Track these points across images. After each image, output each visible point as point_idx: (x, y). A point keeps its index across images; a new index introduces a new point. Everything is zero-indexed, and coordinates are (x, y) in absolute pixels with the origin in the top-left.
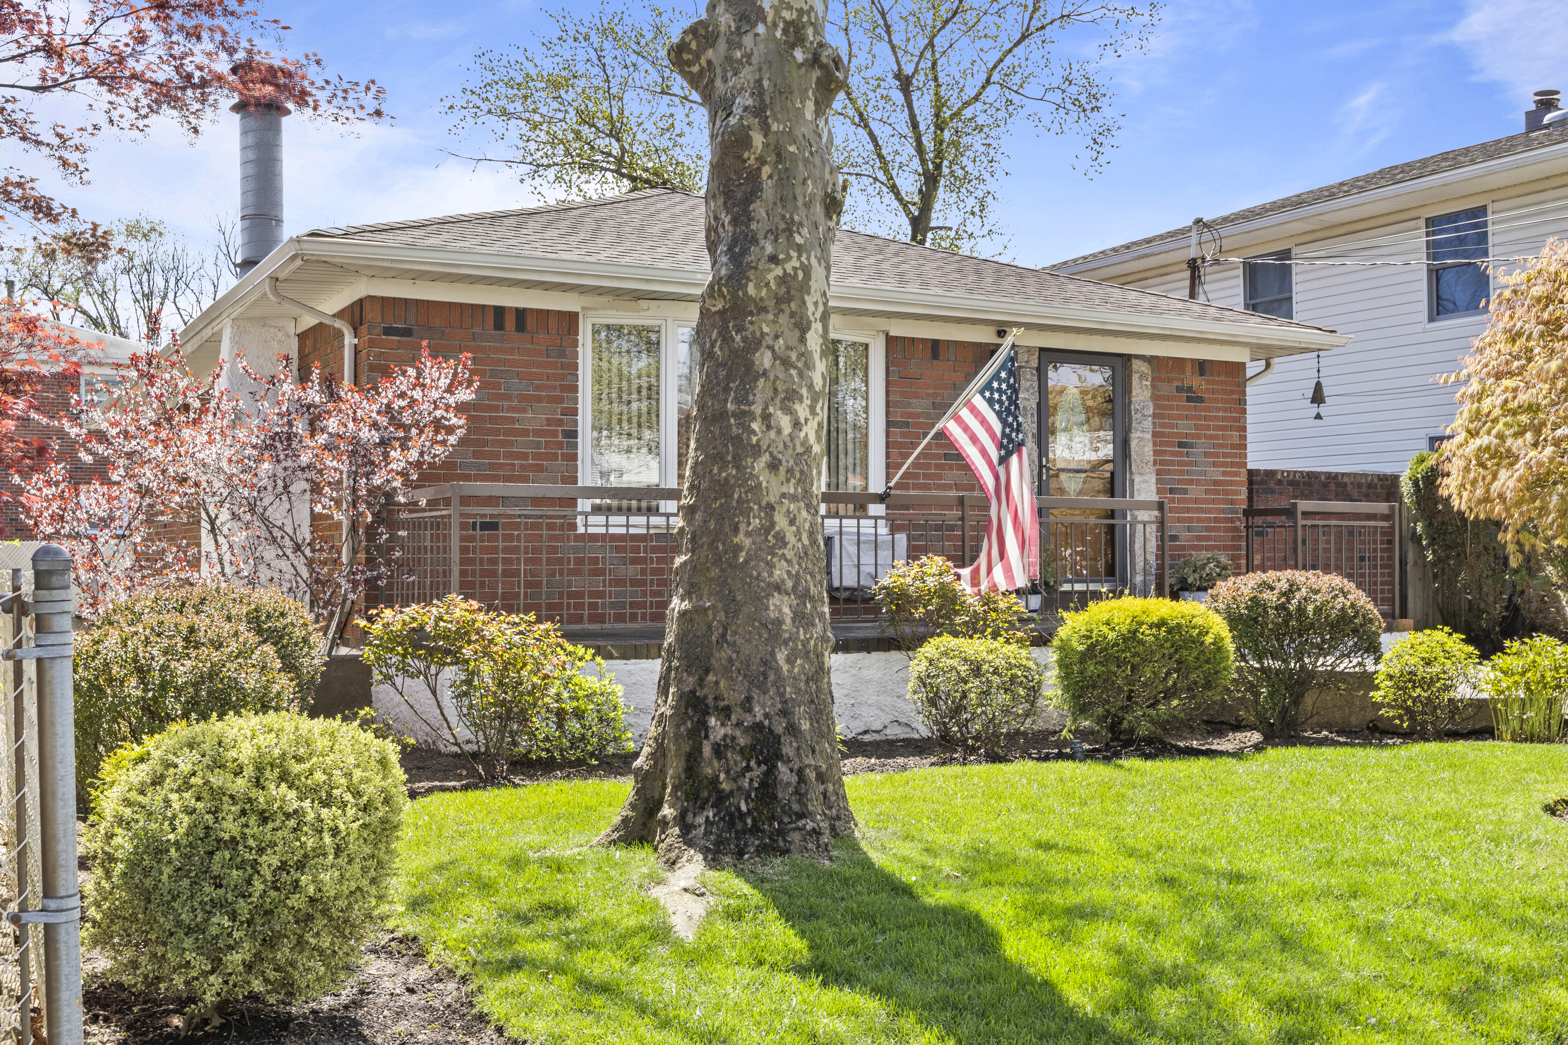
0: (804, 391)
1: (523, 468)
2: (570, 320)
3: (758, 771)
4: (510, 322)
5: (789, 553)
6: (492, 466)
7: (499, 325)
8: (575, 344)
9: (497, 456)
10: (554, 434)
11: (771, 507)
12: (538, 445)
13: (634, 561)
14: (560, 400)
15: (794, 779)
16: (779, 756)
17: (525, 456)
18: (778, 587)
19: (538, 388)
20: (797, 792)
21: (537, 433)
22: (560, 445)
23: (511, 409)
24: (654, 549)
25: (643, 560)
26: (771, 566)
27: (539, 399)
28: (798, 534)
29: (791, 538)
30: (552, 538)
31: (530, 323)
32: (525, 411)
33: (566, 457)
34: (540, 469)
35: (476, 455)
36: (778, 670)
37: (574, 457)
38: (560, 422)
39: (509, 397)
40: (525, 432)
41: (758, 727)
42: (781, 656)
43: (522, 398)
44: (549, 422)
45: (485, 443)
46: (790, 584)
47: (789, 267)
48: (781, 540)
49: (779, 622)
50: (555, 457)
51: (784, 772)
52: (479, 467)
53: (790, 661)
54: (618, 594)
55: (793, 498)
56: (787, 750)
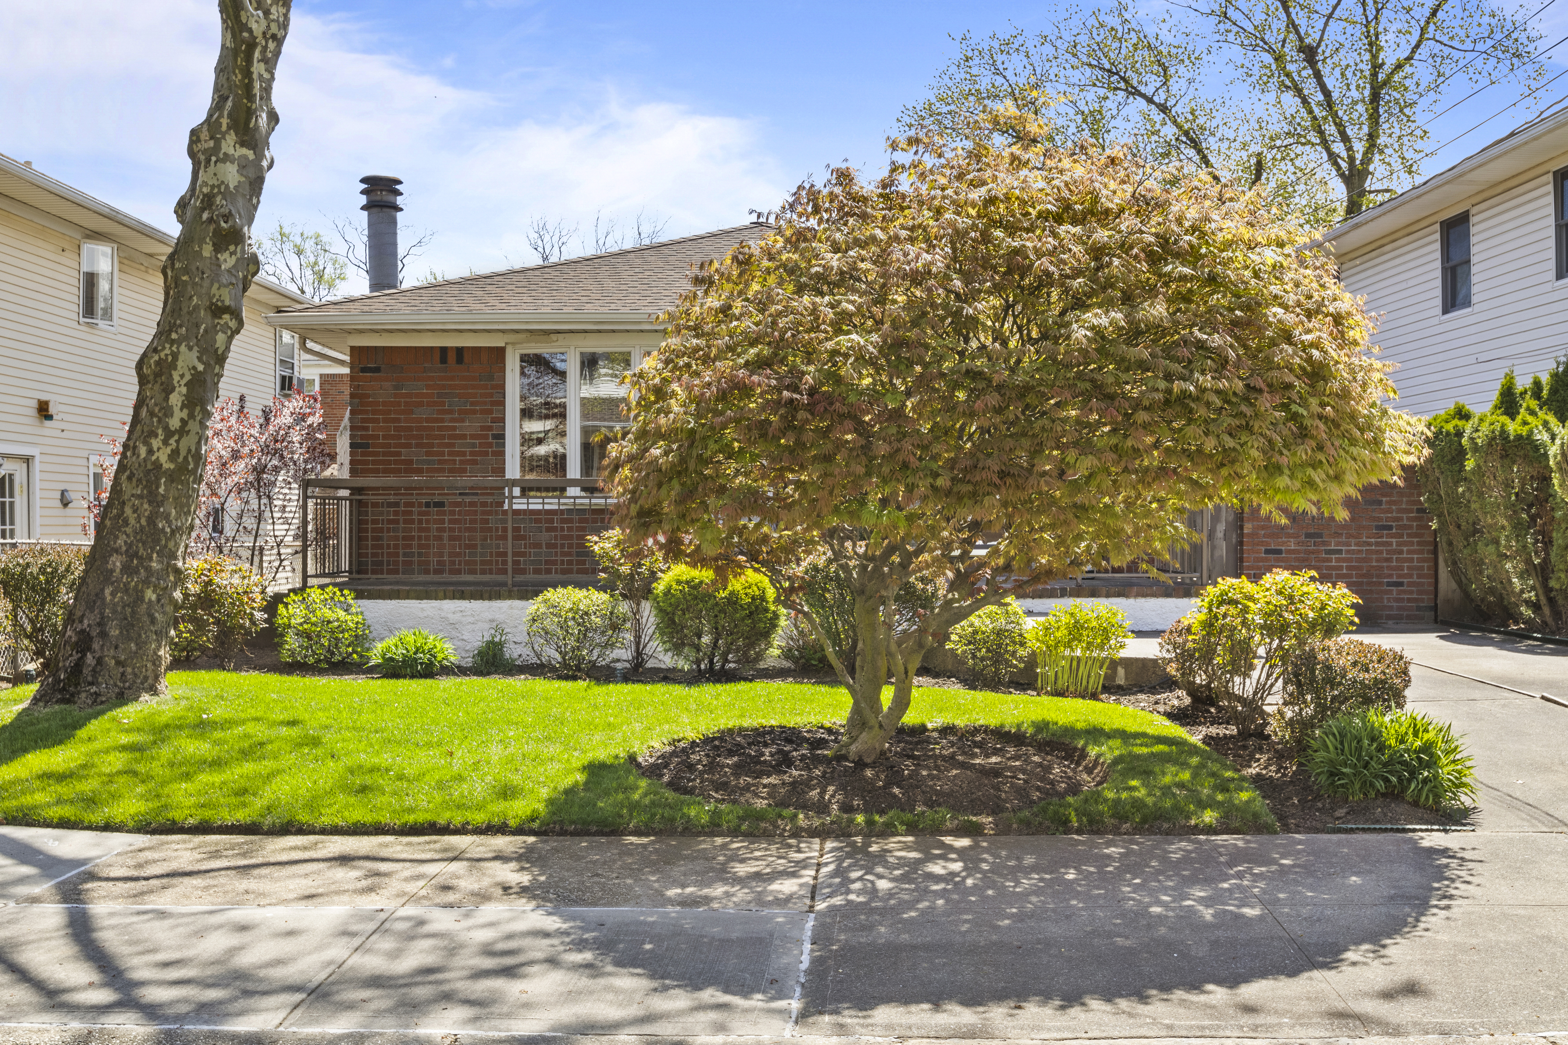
0: (160, 431)
1: (462, 462)
2: (499, 354)
3: (76, 656)
4: (452, 357)
5: (128, 530)
6: (440, 462)
7: (444, 360)
8: (503, 370)
9: (442, 454)
10: (486, 437)
11: (124, 503)
12: (473, 445)
13: (548, 530)
14: (490, 412)
15: (94, 662)
16: (89, 649)
17: (464, 454)
18: (117, 551)
19: (472, 404)
20: (94, 670)
21: (473, 437)
22: (490, 445)
23: (453, 420)
24: (563, 521)
25: (554, 529)
26: (117, 537)
27: (474, 412)
28: (139, 520)
29: (132, 521)
30: (484, 513)
31: (467, 357)
32: (463, 421)
33: (495, 453)
34: (475, 462)
35: (428, 454)
36: (104, 599)
37: (503, 453)
38: (490, 428)
39: (451, 412)
40: (464, 437)
41: (83, 631)
42: (107, 592)
43: (461, 412)
44: (483, 428)
45: (432, 445)
46: (124, 548)
47: (162, 355)
48: (126, 523)
49: (112, 571)
50: (486, 454)
51: (90, 659)
52: (429, 462)
53: (113, 594)
54: (536, 554)
55: (140, 497)
56: (96, 646)
